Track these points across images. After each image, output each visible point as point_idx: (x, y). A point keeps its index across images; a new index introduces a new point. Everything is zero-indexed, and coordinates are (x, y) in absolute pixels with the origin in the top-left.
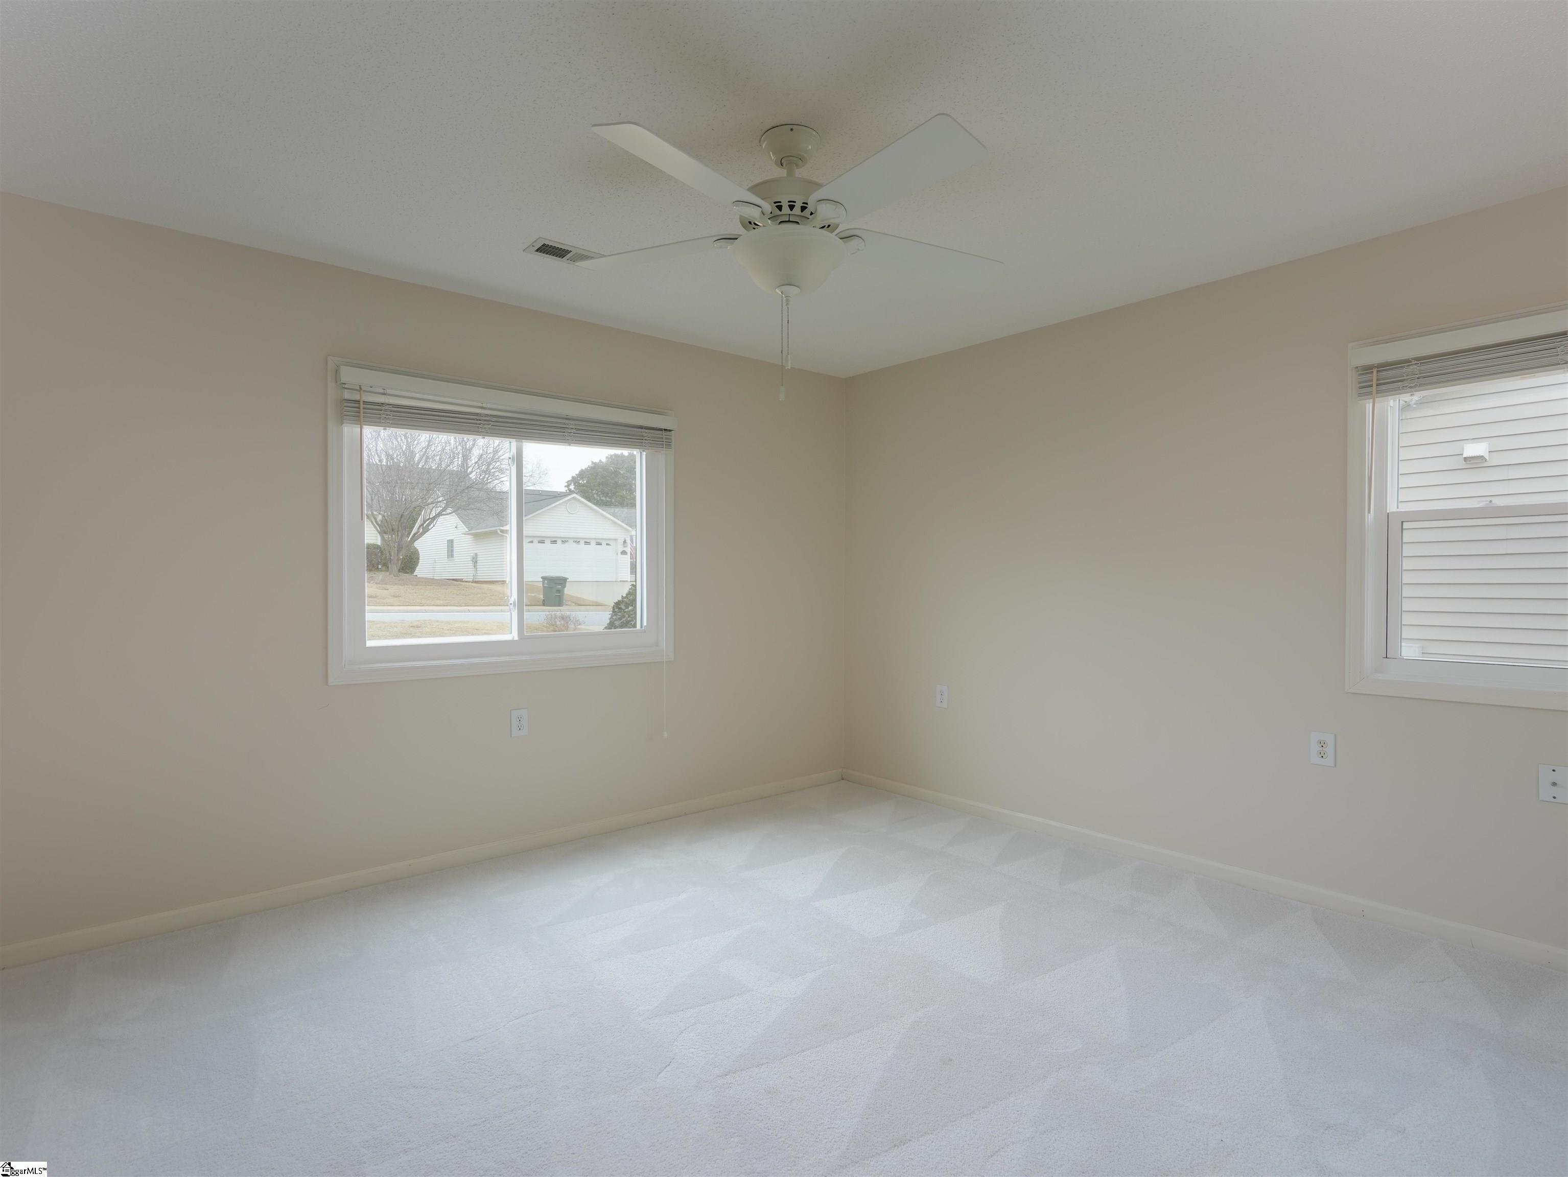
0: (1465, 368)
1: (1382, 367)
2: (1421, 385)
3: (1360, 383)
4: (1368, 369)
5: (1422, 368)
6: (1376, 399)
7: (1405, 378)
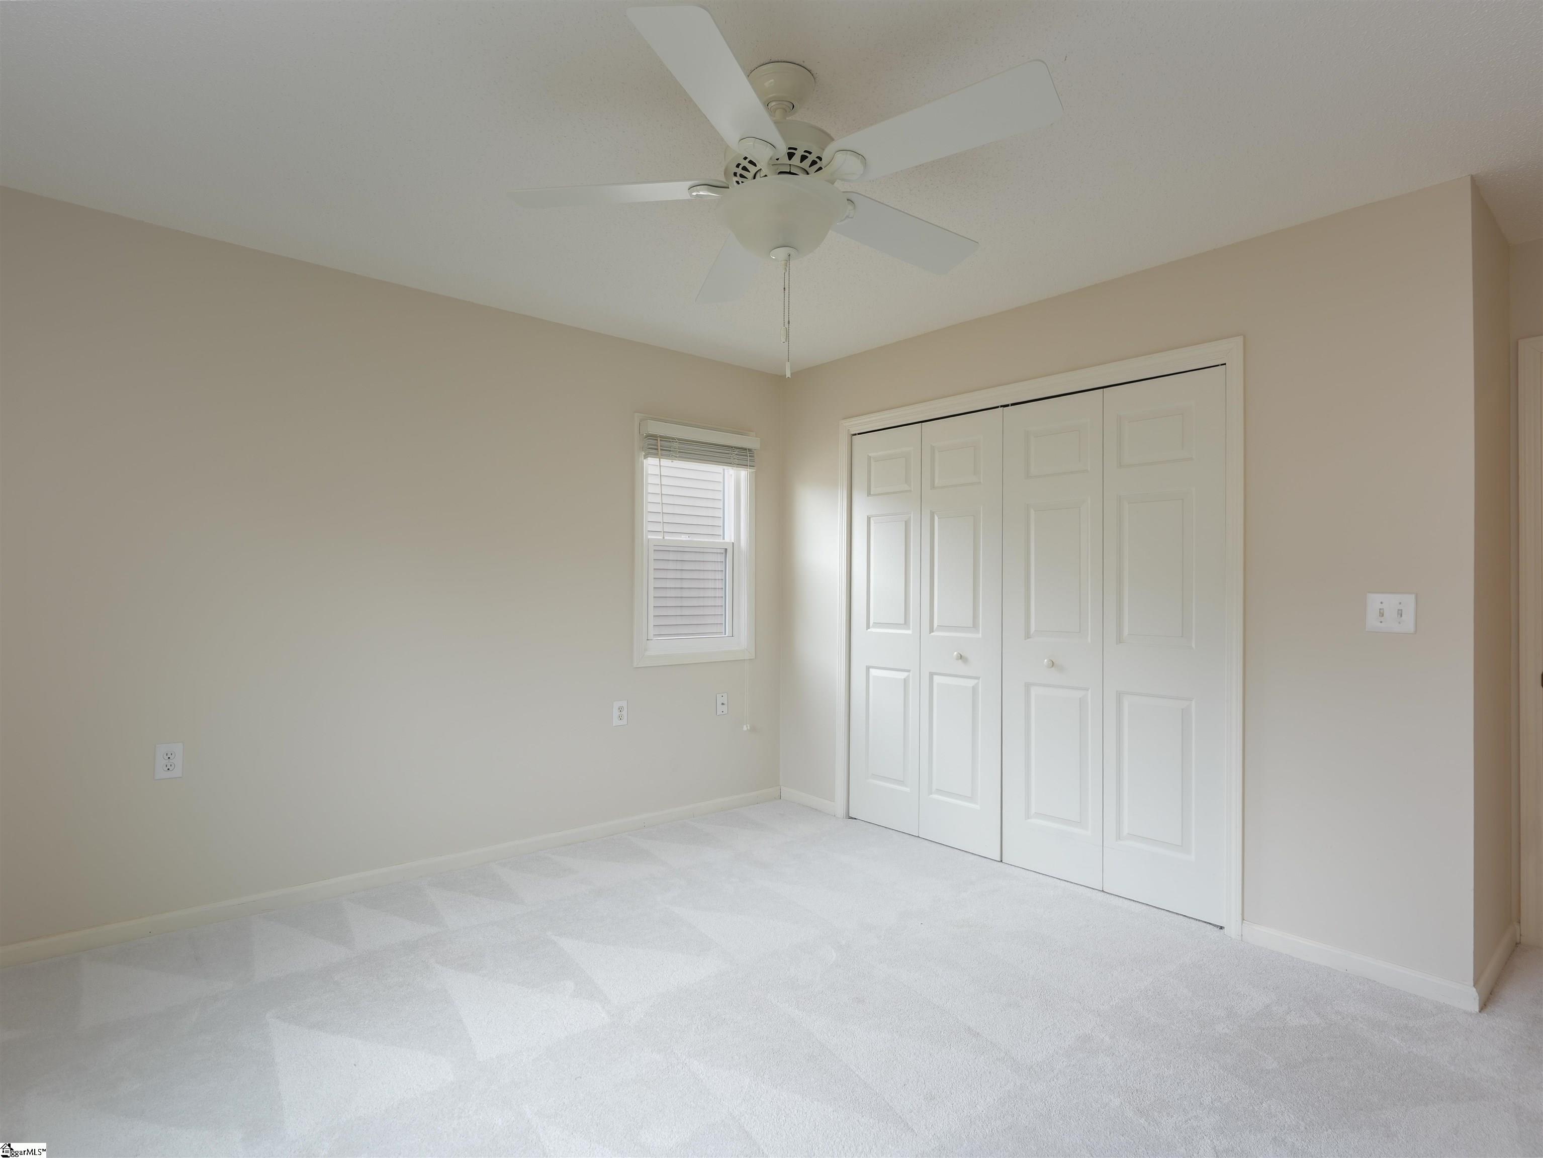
0: (696, 452)
1: (664, 438)
2: (679, 457)
3: (649, 445)
4: (654, 437)
5: (681, 446)
6: (661, 459)
7: (672, 449)
